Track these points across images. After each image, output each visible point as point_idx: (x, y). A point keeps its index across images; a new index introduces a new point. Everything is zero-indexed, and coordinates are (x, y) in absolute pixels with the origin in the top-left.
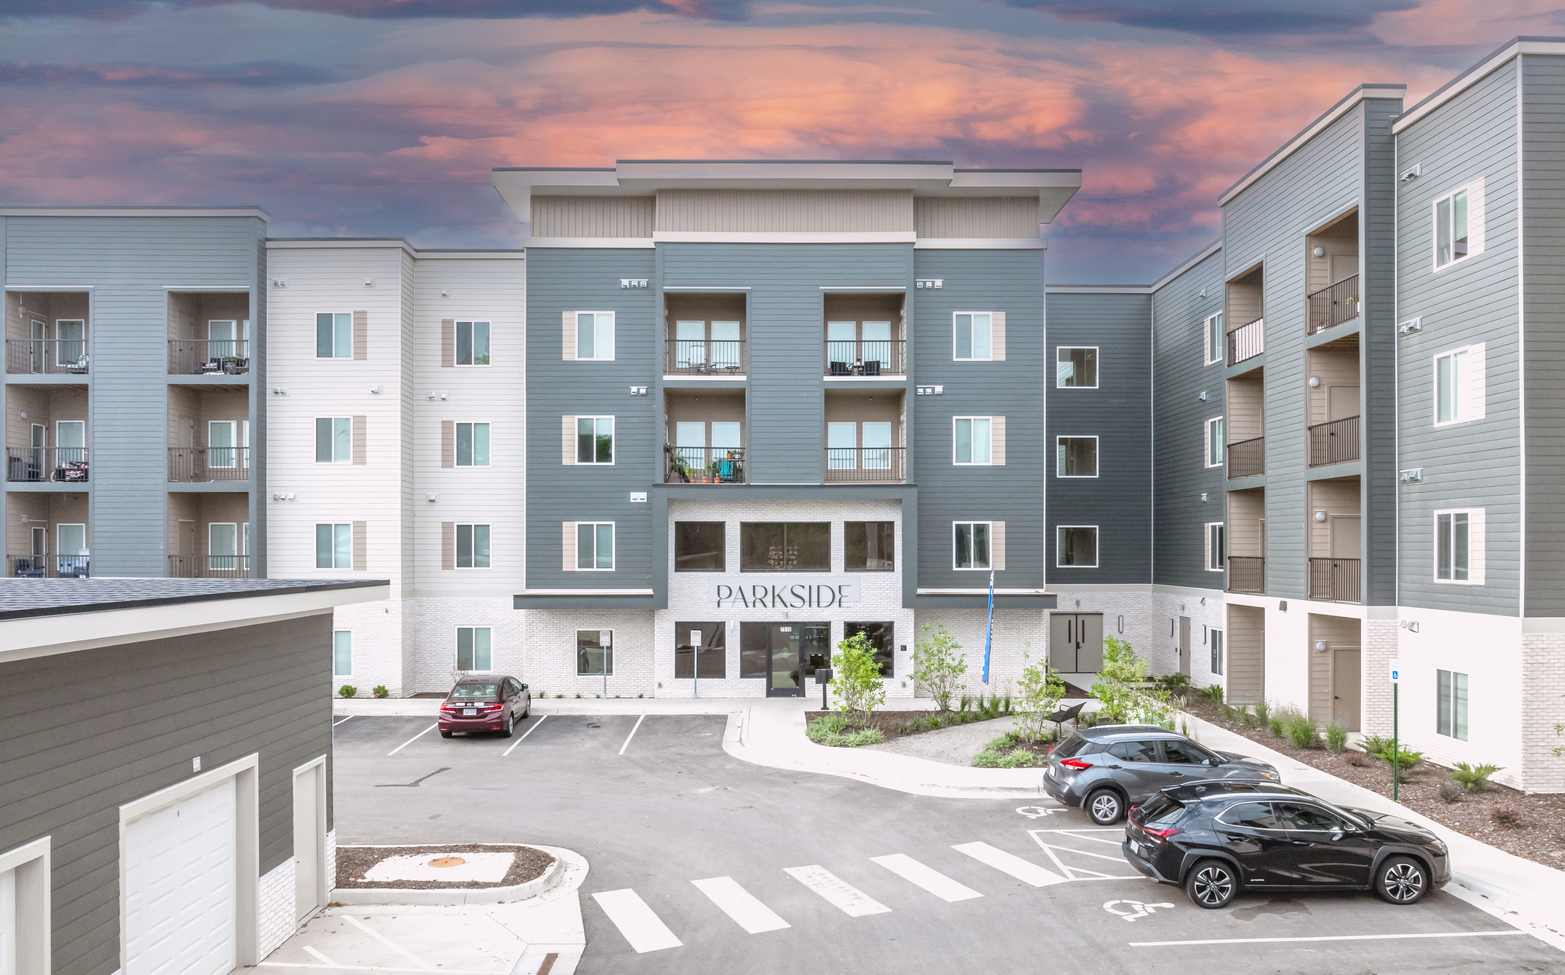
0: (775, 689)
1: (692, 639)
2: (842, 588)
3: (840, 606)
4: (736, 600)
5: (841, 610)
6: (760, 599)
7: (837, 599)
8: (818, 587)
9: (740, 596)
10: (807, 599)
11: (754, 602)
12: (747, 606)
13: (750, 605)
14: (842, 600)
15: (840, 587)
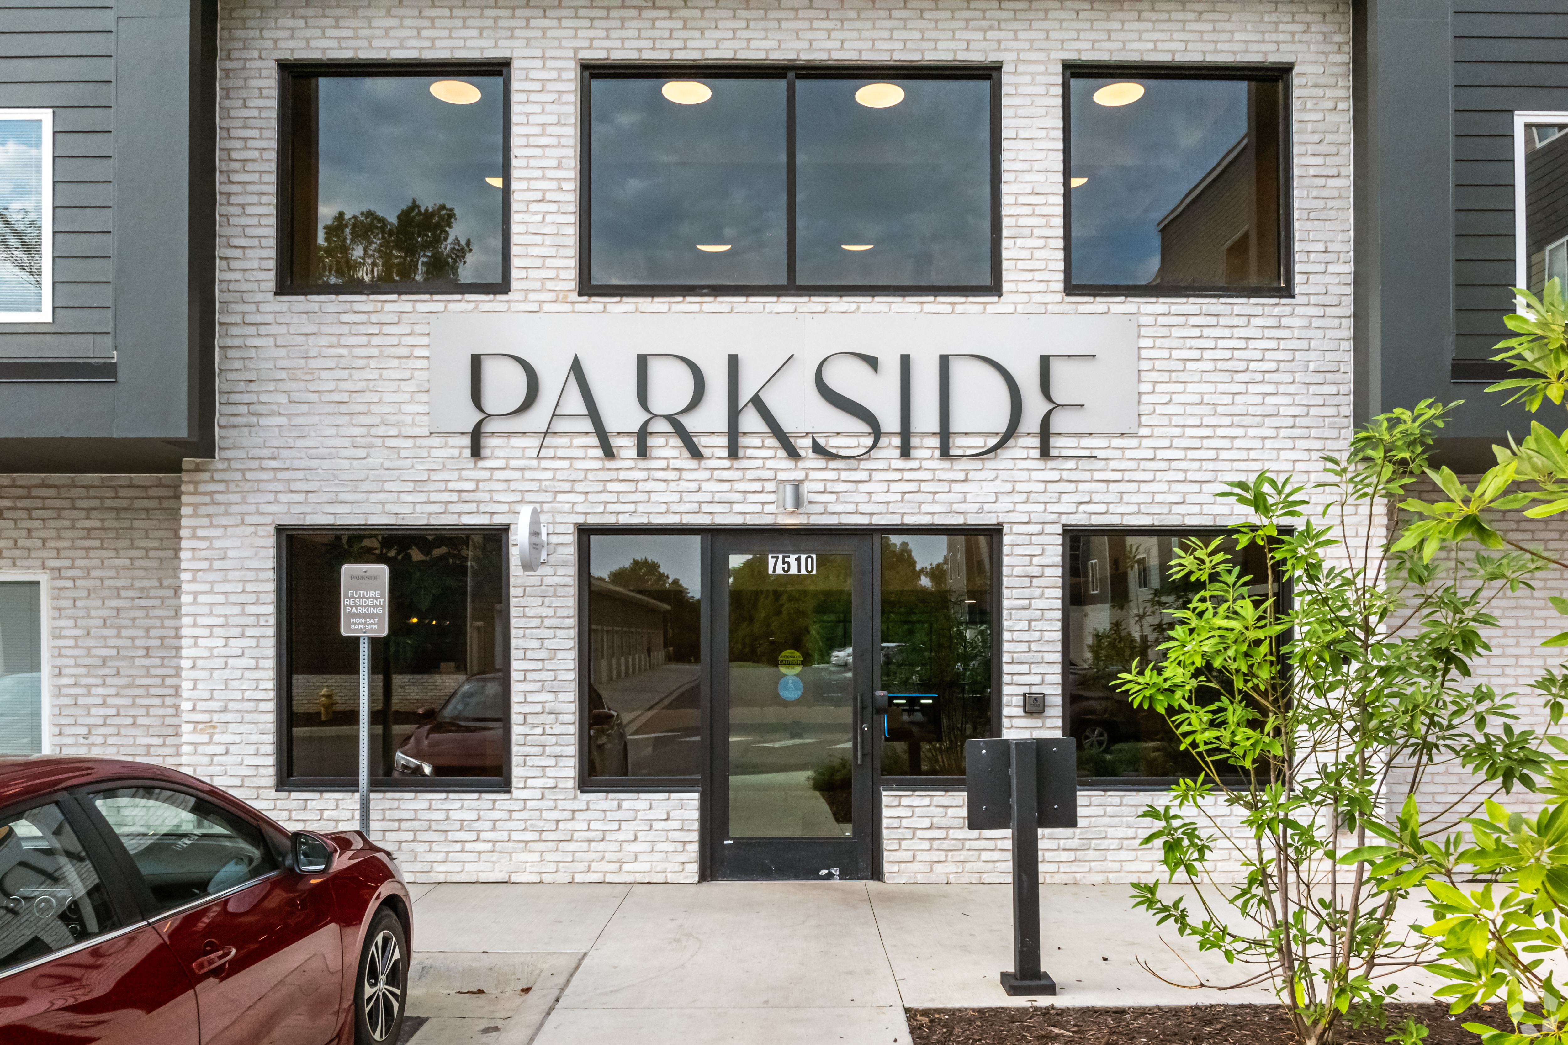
0: (740, 843)
1: (346, 603)
2: (1057, 369)
3: (1045, 452)
4: (560, 425)
5: (1048, 471)
6: (671, 419)
7: (1031, 421)
8: (944, 361)
9: (575, 403)
10: (890, 421)
11: (642, 436)
12: (609, 452)
13: (626, 447)
14: (1056, 425)
15: (1045, 362)
